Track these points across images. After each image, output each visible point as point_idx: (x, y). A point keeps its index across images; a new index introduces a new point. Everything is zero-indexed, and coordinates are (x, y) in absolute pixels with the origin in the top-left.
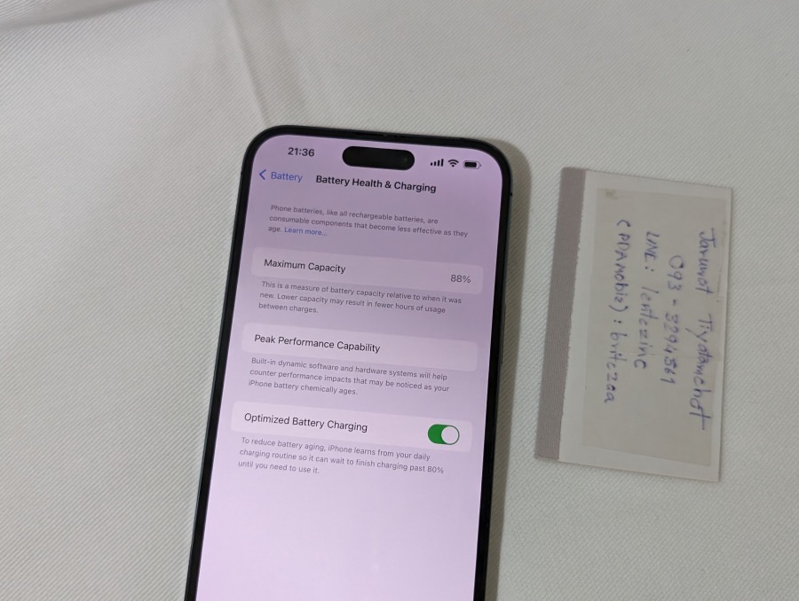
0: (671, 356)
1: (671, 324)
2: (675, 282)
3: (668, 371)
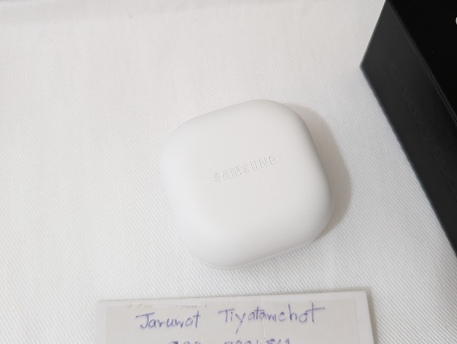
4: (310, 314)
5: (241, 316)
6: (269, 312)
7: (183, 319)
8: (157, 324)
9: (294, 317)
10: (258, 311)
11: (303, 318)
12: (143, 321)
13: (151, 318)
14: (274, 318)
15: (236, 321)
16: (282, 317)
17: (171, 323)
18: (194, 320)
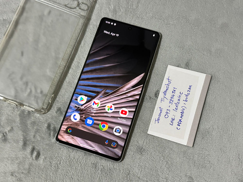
0: (173, 94)
1: (171, 101)
2: (168, 111)
3: (175, 91)
4: (169, 80)
5: (164, 97)
7: (160, 112)
8: (159, 119)
9: (169, 84)
10: (164, 93)
12: (157, 122)
14: (167, 89)
17: (160, 115)
18: (161, 109)
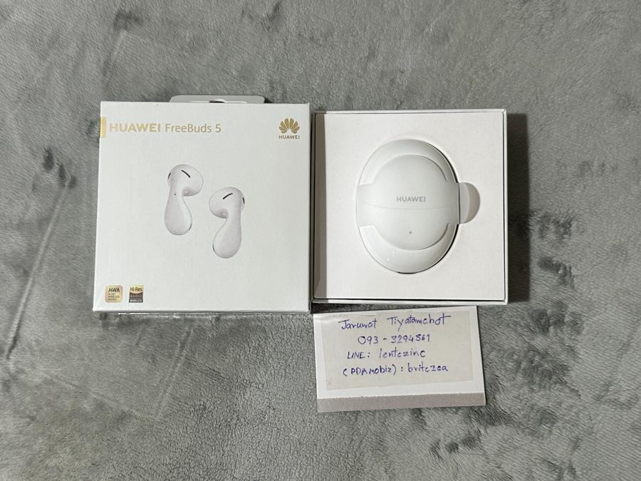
0: (415, 338)
1: (397, 339)
2: (373, 340)
3: (423, 339)
4: (442, 319)
5: (401, 321)
6: (417, 318)
7: (367, 323)
8: (352, 326)
9: (432, 321)
10: (410, 318)
11: (438, 322)
12: (343, 325)
13: (347, 322)
14: (420, 322)
15: (398, 324)
16: (425, 321)
17: (359, 326)
18: (373, 323)
